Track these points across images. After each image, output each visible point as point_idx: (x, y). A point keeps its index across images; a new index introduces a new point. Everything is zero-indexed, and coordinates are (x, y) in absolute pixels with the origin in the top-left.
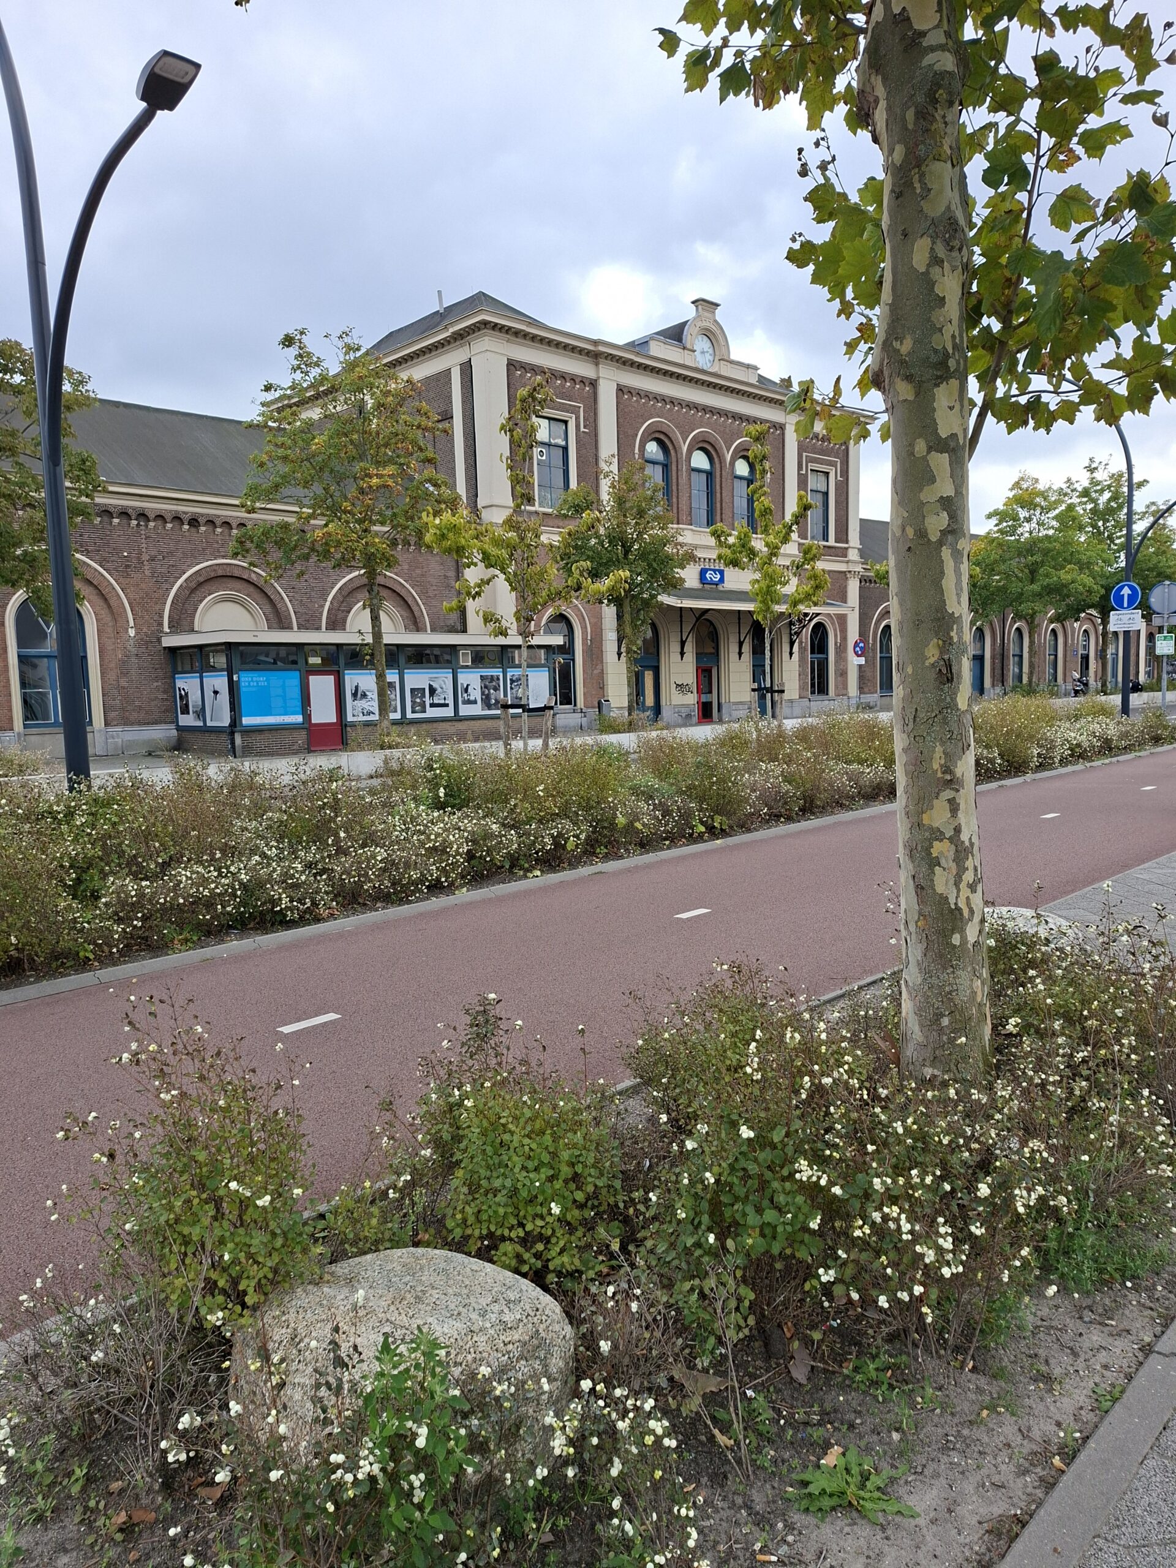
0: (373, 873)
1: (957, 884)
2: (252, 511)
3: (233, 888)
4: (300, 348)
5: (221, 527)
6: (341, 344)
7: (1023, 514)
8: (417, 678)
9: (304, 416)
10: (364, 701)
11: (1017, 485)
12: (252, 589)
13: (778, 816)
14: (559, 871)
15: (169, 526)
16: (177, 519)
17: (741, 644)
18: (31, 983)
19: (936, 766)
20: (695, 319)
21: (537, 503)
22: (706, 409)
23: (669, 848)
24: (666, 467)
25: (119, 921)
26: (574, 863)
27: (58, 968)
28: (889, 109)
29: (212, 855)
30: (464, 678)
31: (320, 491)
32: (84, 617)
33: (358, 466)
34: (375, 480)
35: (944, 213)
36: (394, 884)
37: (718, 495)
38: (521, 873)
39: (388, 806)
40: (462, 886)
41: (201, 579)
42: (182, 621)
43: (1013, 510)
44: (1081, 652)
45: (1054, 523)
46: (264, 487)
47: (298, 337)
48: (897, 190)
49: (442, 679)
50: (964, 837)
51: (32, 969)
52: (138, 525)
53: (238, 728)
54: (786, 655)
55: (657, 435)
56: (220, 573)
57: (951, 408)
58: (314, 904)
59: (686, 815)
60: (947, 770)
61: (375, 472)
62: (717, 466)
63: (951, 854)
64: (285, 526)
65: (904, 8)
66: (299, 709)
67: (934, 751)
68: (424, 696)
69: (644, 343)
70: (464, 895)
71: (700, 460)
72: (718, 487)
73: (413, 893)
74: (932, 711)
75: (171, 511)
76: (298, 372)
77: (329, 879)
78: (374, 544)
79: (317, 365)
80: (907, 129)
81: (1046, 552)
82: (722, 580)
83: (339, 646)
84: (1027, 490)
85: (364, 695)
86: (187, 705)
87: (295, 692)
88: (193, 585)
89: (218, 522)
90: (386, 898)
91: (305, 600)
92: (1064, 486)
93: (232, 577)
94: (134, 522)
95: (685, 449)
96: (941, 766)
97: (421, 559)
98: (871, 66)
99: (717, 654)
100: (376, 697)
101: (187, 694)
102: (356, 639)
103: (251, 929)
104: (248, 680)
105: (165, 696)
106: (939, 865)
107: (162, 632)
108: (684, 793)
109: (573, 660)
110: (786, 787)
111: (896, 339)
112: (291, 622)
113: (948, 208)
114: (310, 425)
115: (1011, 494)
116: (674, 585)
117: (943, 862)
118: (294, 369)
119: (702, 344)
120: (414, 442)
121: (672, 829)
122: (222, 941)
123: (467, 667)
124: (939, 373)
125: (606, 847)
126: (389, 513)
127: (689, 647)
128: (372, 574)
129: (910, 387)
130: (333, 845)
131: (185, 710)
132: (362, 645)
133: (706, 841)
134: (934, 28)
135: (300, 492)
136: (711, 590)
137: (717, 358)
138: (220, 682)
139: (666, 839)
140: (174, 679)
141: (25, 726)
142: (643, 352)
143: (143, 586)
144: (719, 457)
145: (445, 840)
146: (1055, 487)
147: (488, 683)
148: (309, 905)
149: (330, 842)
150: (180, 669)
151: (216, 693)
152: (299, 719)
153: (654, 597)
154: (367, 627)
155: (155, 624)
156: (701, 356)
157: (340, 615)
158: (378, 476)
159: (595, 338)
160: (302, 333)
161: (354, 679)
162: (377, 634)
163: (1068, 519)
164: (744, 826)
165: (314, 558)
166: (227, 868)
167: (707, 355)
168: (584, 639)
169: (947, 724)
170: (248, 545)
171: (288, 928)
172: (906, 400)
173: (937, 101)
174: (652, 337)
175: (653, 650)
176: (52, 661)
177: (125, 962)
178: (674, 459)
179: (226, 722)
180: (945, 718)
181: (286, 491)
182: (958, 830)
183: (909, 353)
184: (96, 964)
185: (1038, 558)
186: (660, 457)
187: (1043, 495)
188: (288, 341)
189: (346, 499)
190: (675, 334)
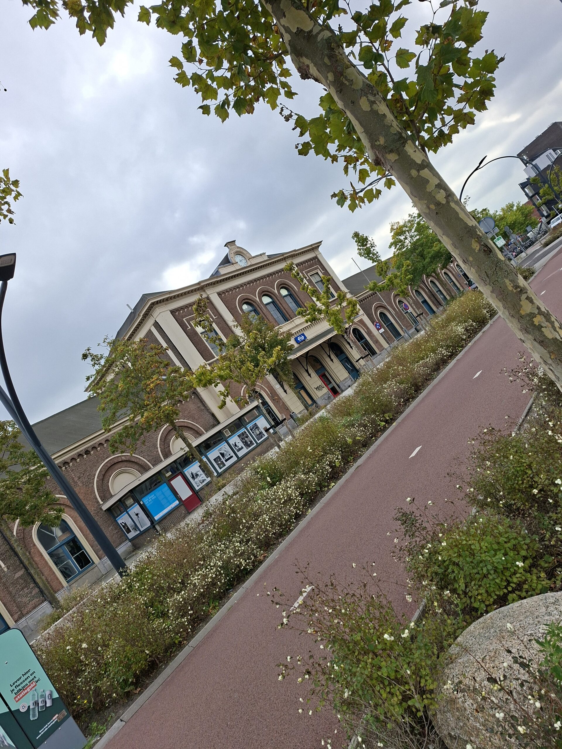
0: (269, 527)
1: (555, 330)
2: (110, 430)
3: (219, 571)
4: (91, 356)
5: (99, 447)
6: (106, 344)
7: (402, 238)
8: (213, 454)
9: (108, 380)
10: (198, 477)
11: (392, 229)
12: (125, 463)
13: (408, 400)
14: (341, 478)
15: (78, 460)
16: (80, 455)
17: (329, 356)
18: (165, 668)
19: (510, 288)
20: (229, 251)
21: (215, 356)
22: (255, 280)
23: (376, 440)
24: (255, 311)
25: (182, 616)
26: (344, 471)
27: (171, 654)
28: (315, 65)
29: (199, 564)
30: (232, 441)
31: (132, 405)
32: (66, 520)
33: (141, 385)
34: (152, 385)
35: (363, 85)
36: (280, 526)
37: (282, 307)
38: (326, 489)
39: (252, 500)
40: (307, 510)
41: (103, 473)
42: (106, 495)
43: (397, 239)
44: (461, 274)
45: (416, 233)
46: (109, 417)
47: (88, 352)
48: (339, 90)
49: (223, 447)
50: (543, 309)
51: (160, 662)
52: (66, 468)
53: (155, 523)
54: (350, 349)
55: (244, 301)
56: (109, 465)
57: (415, 151)
58: (255, 557)
59: (373, 422)
60: (517, 287)
61: (149, 382)
62: (274, 297)
63: (544, 319)
64: (126, 427)
65: (298, 28)
66: (175, 498)
67: (505, 283)
68: (220, 459)
69: (217, 272)
70: (311, 513)
71: (266, 300)
72: (280, 305)
73: (290, 525)
74: (493, 268)
75: (75, 454)
76: (96, 365)
77: (253, 542)
78: (167, 410)
79: (102, 357)
80: (328, 66)
81: (422, 245)
82: (305, 337)
83: (175, 462)
84: (397, 228)
85: (197, 475)
86: (128, 528)
87: (169, 492)
88: (101, 477)
89: (97, 446)
90: (281, 535)
91: (149, 453)
92: (409, 218)
93: (115, 464)
94: (64, 468)
95: (258, 299)
96: (513, 287)
97: (185, 407)
98: (297, 56)
99: (323, 366)
100: (201, 472)
101: (125, 524)
102: (182, 453)
103: (236, 585)
104: (147, 500)
105: (117, 531)
106: (542, 327)
107: (100, 505)
108: (365, 414)
109: (269, 406)
110: (402, 386)
111: (376, 141)
112: (149, 466)
113: (363, 82)
114: (112, 380)
115: (392, 234)
116: (290, 349)
117: (543, 325)
118: (94, 365)
119: (238, 258)
120: (157, 362)
121: (372, 431)
122: (229, 598)
123: (230, 436)
124: (402, 142)
125: (351, 456)
126: (164, 395)
127: (311, 371)
128: (172, 423)
129: (393, 154)
130: (243, 528)
131: (129, 531)
132: (185, 454)
133: (388, 428)
134: (314, 26)
135: (124, 410)
136: (304, 344)
137: (247, 260)
138: (137, 509)
139: (372, 437)
140: (116, 521)
141: (68, 582)
142: (219, 275)
143: (82, 491)
144: (272, 294)
145: (288, 495)
146: (406, 221)
147: (242, 437)
148: (253, 558)
149: (241, 527)
150: (116, 515)
151: (137, 515)
152: (177, 502)
153: (285, 359)
154: (183, 445)
155: (96, 504)
156: (241, 263)
157: (167, 450)
158: (152, 382)
159: (197, 282)
160: (88, 350)
161: (189, 471)
162: (189, 445)
163: (420, 229)
164: (398, 412)
165: (145, 432)
166: (209, 565)
167: (243, 261)
168: (268, 395)
169: (502, 269)
170: (116, 445)
171: (252, 574)
172: (396, 160)
173: (333, 49)
174: (218, 268)
175: (298, 381)
176: (63, 547)
177: (197, 633)
178: (256, 306)
179: (149, 524)
180: (500, 267)
181: (118, 414)
182: (538, 308)
183: (385, 142)
184: (185, 642)
185: (420, 249)
186: (251, 308)
187: (405, 226)
188: (85, 356)
189: (144, 401)
190: (226, 261)
